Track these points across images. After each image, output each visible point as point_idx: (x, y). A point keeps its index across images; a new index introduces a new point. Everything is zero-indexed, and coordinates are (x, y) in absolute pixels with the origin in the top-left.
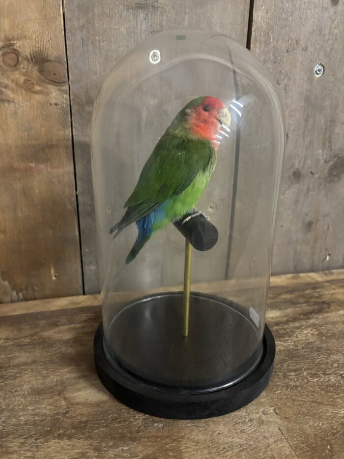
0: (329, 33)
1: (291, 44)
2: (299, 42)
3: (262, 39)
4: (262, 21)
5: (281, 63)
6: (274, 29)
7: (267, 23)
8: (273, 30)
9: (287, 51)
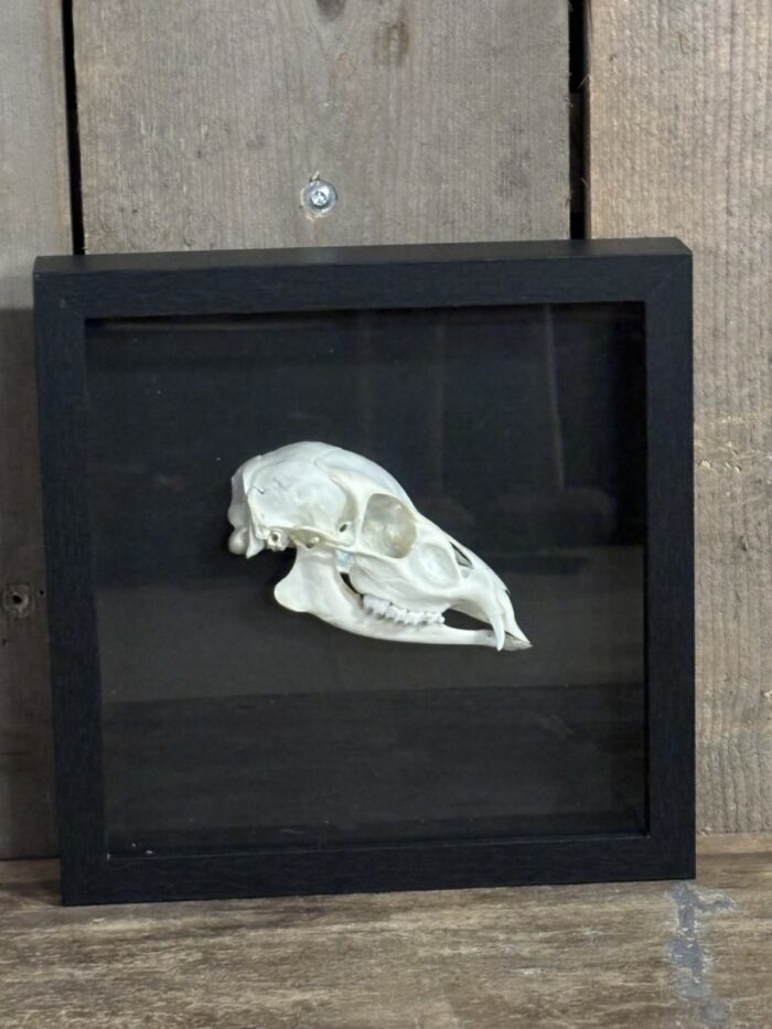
0: (328, 94)
1: (207, 135)
2: (234, 129)
3: (113, 128)
4: (107, 85)
5: (185, 189)
6: (147, 102)
7: (122, 87)
8: (144, 104)
9: (199, 153)
